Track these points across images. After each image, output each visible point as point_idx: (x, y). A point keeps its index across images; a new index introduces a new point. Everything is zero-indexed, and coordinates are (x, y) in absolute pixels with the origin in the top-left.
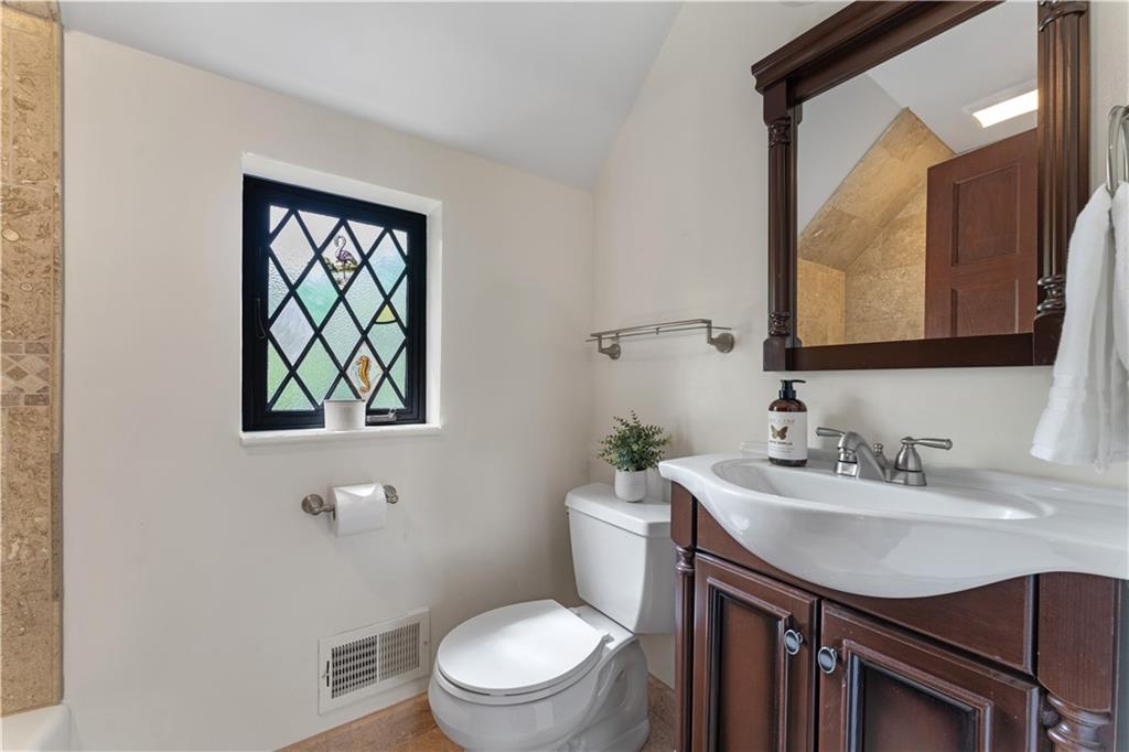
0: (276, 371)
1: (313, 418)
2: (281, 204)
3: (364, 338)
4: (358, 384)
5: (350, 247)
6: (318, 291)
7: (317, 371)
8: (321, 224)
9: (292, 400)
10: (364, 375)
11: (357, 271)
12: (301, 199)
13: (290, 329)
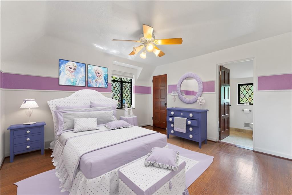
0: (241, 99)
1: (244, 104)
2: (241, 85)
3: (250, 96)
4: (249, 101)
5: (248, 88)
6: (245, 92)
7: (245, 99)
8: (245, 86)
9: (242, 102)
10: (250, 100)
11: (249, 90)
12: (243, 85)
13: (242, 96)
